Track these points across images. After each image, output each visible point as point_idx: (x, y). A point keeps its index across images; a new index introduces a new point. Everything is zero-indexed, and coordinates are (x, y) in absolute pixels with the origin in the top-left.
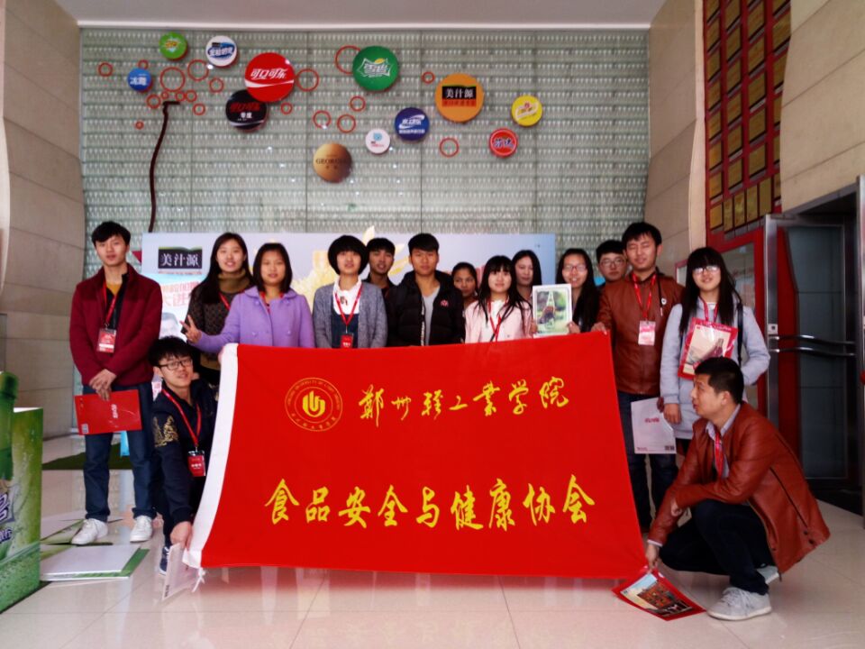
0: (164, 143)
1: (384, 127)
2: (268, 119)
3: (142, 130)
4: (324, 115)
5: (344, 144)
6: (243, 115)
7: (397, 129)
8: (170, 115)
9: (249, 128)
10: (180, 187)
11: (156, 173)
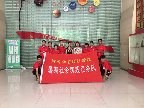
0: (21, 9)
1: (67, 6)
2: (43, 4)
3: (17, 6)
4: (55, 3)
5: (59, 10)
6: (38, 3)
7: (70, 7)
8: (23, 3)
9: (39, 6)
10: (25, 18)
11: (20, 15)
